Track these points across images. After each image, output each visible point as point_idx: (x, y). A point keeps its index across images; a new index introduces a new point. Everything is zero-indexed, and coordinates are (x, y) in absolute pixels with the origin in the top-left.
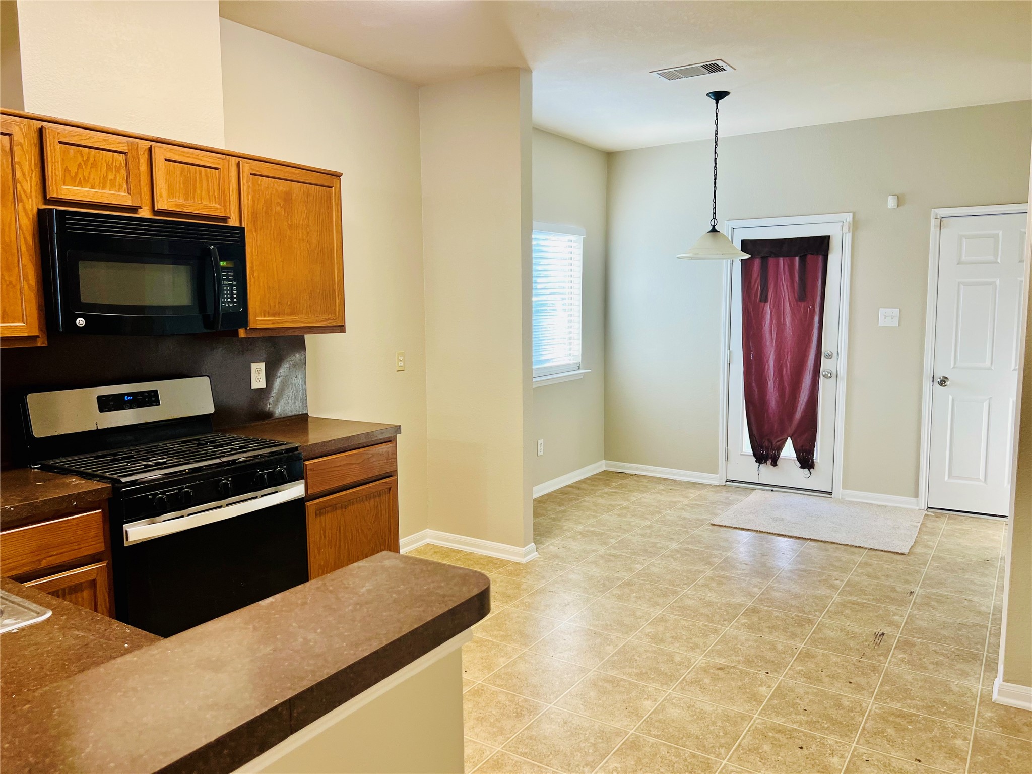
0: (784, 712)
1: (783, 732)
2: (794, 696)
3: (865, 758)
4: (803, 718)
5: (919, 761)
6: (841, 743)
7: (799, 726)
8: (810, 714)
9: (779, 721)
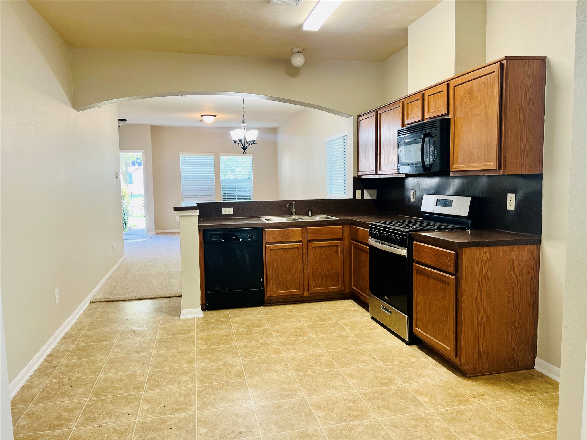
0: (182, 421)
1: (177, 409)
2: (182, 435)
3: (130, 415)
4: (170, 423)
5: (99, 427)
6: (145, 418)
7: (170, 417)
8: (167, 427)
9: (182, 415)
